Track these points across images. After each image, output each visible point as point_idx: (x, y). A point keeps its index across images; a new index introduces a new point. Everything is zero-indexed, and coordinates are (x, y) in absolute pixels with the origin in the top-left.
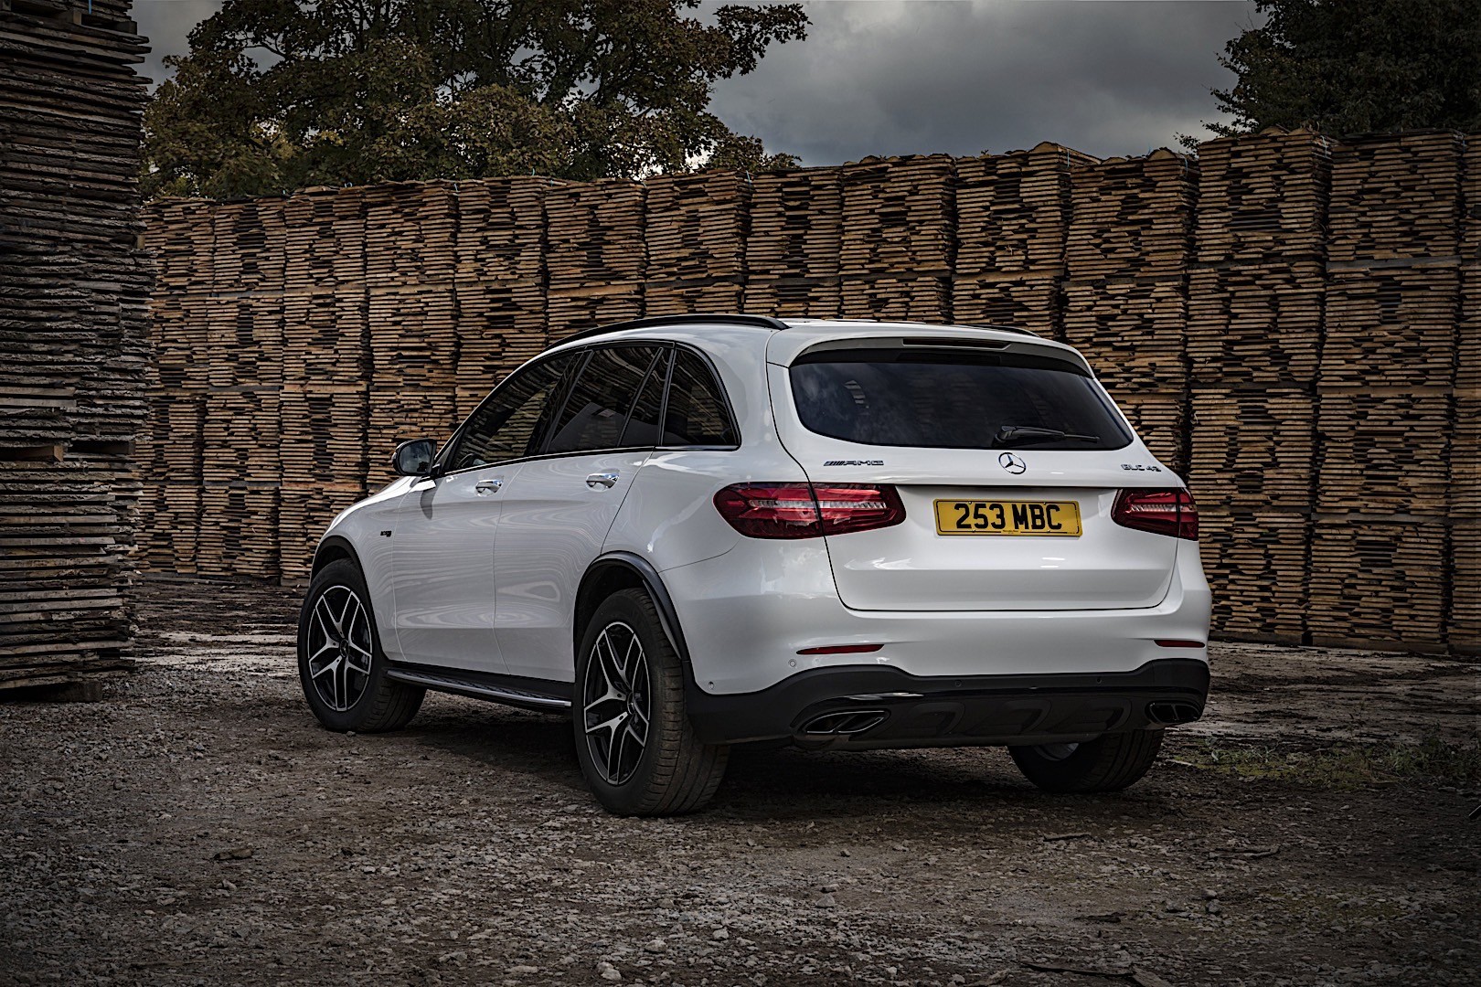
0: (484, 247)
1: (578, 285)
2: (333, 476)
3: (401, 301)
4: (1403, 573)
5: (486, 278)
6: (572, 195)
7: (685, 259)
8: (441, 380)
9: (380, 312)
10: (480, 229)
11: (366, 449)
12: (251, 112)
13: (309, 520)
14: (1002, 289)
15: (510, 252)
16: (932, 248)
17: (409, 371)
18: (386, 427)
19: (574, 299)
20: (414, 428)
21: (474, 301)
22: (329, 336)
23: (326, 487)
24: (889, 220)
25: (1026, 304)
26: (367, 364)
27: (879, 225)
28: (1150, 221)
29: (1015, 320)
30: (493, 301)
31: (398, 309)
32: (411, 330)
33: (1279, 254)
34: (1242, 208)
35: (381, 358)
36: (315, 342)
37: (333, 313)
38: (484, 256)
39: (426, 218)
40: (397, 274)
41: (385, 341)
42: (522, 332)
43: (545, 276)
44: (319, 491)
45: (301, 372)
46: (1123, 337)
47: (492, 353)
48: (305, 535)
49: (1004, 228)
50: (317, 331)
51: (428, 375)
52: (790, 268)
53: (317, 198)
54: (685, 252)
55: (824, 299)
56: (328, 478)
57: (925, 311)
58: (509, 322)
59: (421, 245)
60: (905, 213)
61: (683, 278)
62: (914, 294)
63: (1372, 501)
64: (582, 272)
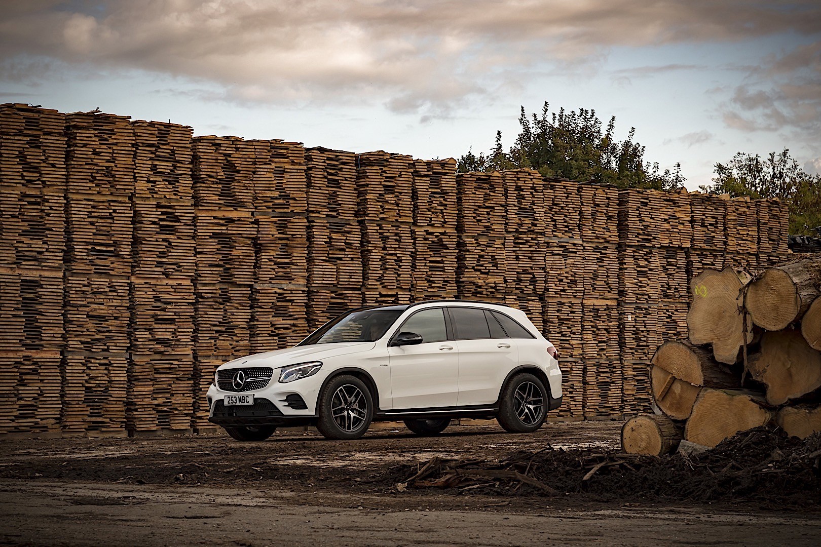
0: (152, 173)
1: (217, 208)
2: (42, 346)
3: (93, 207)
5: (158, 196)
6: (214, 144)
7: (276, 198)
8: (122, 271)
9: (79, 212)
10: (151, 159)
11: (67, 321)
13: (22, 383)
14: (437, 236)
15: (172, 179)
16: (408, 209)
17: (98, 262)
18: (81, 306)
19: (215, 218)
20: (102, 307)
21: (150, 214)
22: (37, 229)
23: (35, 355)
24: (389, 189)
25: (448, 245)
26: (68, 257)
27: (383, 192)
28: (493, 208)
29: (442, 254)
30: (163, 213)
31: (91, 212)
32: (101, 230)
34: (522, 206)
35: (80, 250)
36: (24, 233)
37: (42, 211)
38: (155, 179)
39: (116, 144)
40: (94, 185)
41: (83, 235)
42: (179, 238)
43: (197, 201)
44: (27, 358)
45: (13, 256)
46: (486, 267)
47: (160, 253)
48: (16, 395)
49: (434, 202)
50: (26, 224)
51: (112, 266)
52: (330, 211)
53: (26, 114)
54: (277, 194)
55: (354, 233)
56: (38, 348)
57: (407, 245)
58: (172, 230)
59: (113, 165)
60: (394, 187)
61: (276, 210)
62: (401, 235)
63: (563, 351)
64: (219, 199)
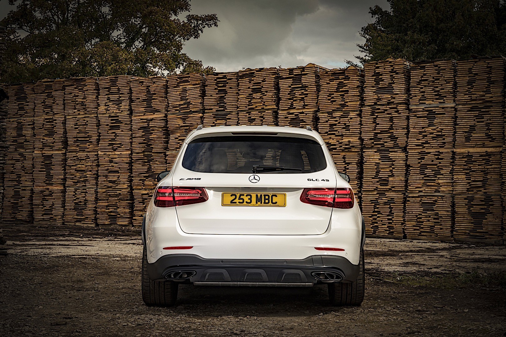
0: (108, 101)
1: (143, 114)
2: (53, 184)
3: (78, 120)
4: (438, 213)
5: (109, 112)
6: (140, 82)
7: (182, 105)
8: (93, 149)
9: (70, 124)
10: (107, 95)
11: (65, 174)
12: (18, 52)
13: (44, 199)
14: (296, 115)
15: (118, 102)
16: (271, 100)
17: (81, 145)
18: (73, 166)
19: (141, 119)
20: (83, 166)
21: (105, 120)
22: (51, 133)
23: (50, 187)
24: (255, 91)
25: (304, 120)
26: (65, 143)
27: (252, 93)
28: (348, 91)
29: (301, 126)
30: (112, 120)
31: (77, 123)
32: (82, 131)
33: (393, 102)
34: (380, 86)
35: (71, 141)
36: (46, 135)
37: (53, 125)
38: (108, 104)
39: (87, 90)
40: (76, 111)
41: (72, 135)
42: (122, 131)
43: (131, 112)
44: (48, 189)
45: (41, 146)
46: (339, 131)
47: (111, 139)
48: (43, 205)
49: (296, 93)
50: (46, 131)
51: (88, 147)
52: (220, 108)
53: (46, 83)
54: (182, 102)
55: (232, 119)
56: (52, 184)
57: (268, 123)
58: (118, 127)
59: (85, 100)
60: (261, 88)
61: (181, 111)
62: (264, 117)
63: (427, 188)
64: (145, 110)
